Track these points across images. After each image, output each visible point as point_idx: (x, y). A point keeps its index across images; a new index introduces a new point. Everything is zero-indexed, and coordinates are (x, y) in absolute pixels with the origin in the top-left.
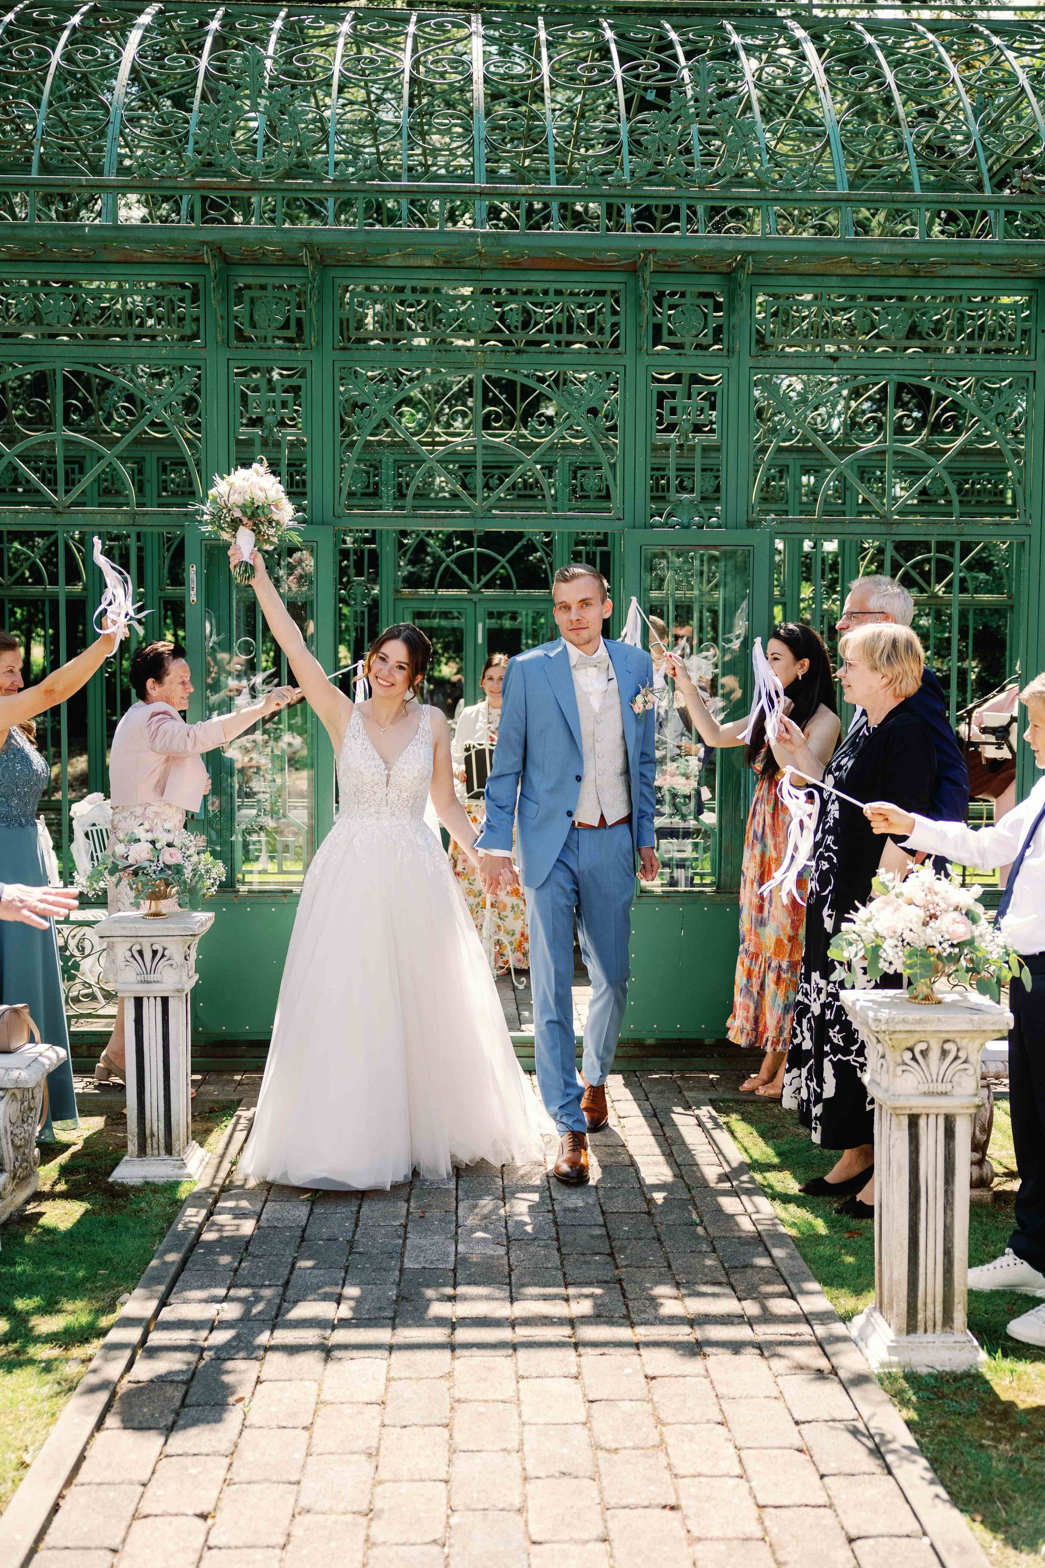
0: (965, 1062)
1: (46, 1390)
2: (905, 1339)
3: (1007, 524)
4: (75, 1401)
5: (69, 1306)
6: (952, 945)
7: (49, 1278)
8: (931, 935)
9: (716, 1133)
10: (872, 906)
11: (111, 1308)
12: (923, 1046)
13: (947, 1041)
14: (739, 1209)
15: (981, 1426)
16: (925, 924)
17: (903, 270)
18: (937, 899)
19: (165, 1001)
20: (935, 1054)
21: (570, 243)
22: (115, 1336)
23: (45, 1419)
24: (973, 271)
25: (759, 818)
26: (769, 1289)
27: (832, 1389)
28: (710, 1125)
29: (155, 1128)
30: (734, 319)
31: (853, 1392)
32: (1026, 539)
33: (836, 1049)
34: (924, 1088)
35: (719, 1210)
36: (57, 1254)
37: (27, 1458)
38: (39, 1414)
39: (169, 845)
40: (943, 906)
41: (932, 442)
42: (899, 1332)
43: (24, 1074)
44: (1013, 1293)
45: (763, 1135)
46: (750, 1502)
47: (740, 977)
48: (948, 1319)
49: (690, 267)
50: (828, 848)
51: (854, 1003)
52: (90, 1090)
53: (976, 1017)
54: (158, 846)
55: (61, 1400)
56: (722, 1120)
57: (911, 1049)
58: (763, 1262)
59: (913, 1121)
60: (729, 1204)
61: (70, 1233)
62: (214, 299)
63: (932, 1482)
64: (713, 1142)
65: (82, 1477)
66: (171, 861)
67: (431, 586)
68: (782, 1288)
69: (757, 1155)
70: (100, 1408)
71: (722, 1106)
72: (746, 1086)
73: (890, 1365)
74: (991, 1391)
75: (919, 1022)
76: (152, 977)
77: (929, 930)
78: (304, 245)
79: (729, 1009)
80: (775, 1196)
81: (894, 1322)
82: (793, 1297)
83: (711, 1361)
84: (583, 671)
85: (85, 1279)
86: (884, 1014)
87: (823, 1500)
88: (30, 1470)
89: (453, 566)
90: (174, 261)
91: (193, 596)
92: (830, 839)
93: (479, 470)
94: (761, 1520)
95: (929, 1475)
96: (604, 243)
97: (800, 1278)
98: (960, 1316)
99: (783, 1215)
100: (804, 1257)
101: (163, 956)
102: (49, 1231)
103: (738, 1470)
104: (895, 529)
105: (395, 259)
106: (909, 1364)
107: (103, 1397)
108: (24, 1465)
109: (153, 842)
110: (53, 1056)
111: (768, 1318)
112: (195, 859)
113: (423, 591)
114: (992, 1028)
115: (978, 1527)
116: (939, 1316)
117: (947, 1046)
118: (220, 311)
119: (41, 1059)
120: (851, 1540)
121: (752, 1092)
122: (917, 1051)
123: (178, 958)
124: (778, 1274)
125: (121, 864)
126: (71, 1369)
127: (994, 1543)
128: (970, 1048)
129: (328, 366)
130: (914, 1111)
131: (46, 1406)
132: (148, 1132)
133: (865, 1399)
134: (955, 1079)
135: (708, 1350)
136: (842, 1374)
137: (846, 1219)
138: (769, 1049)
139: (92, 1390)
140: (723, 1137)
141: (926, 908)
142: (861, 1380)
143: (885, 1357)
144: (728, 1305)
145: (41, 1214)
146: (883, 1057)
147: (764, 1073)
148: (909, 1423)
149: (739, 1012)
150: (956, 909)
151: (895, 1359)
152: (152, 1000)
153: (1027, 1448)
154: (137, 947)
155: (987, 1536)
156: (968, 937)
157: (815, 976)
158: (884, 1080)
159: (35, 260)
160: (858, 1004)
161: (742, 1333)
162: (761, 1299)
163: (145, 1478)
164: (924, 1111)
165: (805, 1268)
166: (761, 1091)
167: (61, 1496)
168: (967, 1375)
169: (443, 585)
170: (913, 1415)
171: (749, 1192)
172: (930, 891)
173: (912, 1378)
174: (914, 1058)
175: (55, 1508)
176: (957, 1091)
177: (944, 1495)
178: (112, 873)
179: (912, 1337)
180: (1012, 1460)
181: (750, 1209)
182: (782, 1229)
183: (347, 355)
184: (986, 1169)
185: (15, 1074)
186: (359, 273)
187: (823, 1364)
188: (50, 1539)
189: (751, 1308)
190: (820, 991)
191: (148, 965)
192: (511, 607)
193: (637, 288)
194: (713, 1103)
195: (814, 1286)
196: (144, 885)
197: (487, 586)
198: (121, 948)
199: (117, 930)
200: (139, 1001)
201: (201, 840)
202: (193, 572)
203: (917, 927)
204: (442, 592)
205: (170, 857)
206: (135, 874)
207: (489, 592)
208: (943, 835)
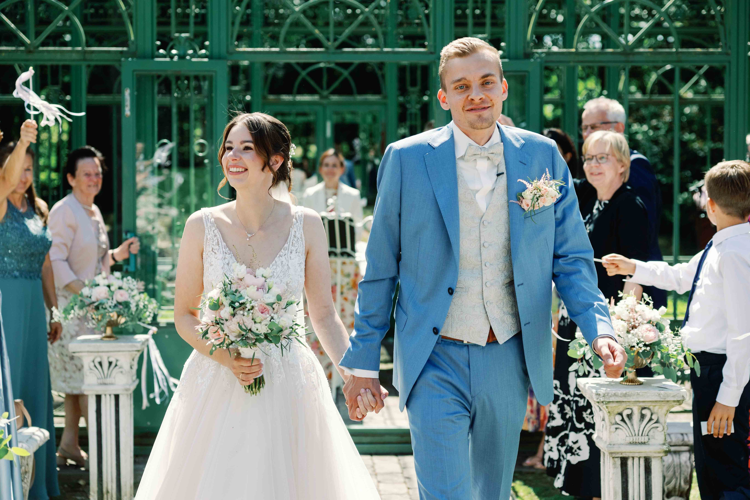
0: (657, 422)
3: (712, 53)
6: (645, 345)
8: (632, 339)
12: (629, 412)
13: (645, 408)
16: (628, 332)
18: (636, 316)
19: (117, 397)
20: (636, 417)
29: (110, 488)
32: (727, 64)
34: (630, 440)
39: (120, 288)
40: (640, 319)
51: (585, 386)
53: (662, 392)
54: (112, 288)
57: (620, 414)
59: (624, 461)
66: (121, 299)
67: (290, 93)
72: (528, 462)
75: (625, 395)
76: (108, 381)
77: (630, 336)
86: (602, 391)
89: (309, 79)
91: (127, 111)
93: (332, 20)
101: (116, 365)
104: (631, 58)
109: (109, 286)
110: (41, 435)
112: (137, 298)
113: (285, 98)
114: (673, 399)
117: (644, 412)
119: (33, 436)
121: (532, 467)
122: (625, 414)
123: (126, 367)
125: (87, 301)
128: (660, 413)
130: (624, 455)
132: (104, 490)
134: (651, 433)
141: (629, 322)
146: (603, 420)
147: (541, 454)
150: (649, 322)
152: (108, 396)
154: (98, 360)
156: (656, 340)
158: (605, 435)
160: (587, 385)
164: (631, 455)
166: (538, 465)
169: (300, 92)
172: (633, 310)
174: (623, 420)
176: (652, 441)
191: (106, 372)
192: (353, 108)
196: (103, 316)
197: (334, 93)
198: (87, 361)
199: (85, 347)
200: (99, 398)
201: (141, 285)
202: (127, 93)
203: (623, 334)
204: (299, 98)
205: (121, 296)
206: (97, 308)
207: (335, 98)
208: (653, 272)
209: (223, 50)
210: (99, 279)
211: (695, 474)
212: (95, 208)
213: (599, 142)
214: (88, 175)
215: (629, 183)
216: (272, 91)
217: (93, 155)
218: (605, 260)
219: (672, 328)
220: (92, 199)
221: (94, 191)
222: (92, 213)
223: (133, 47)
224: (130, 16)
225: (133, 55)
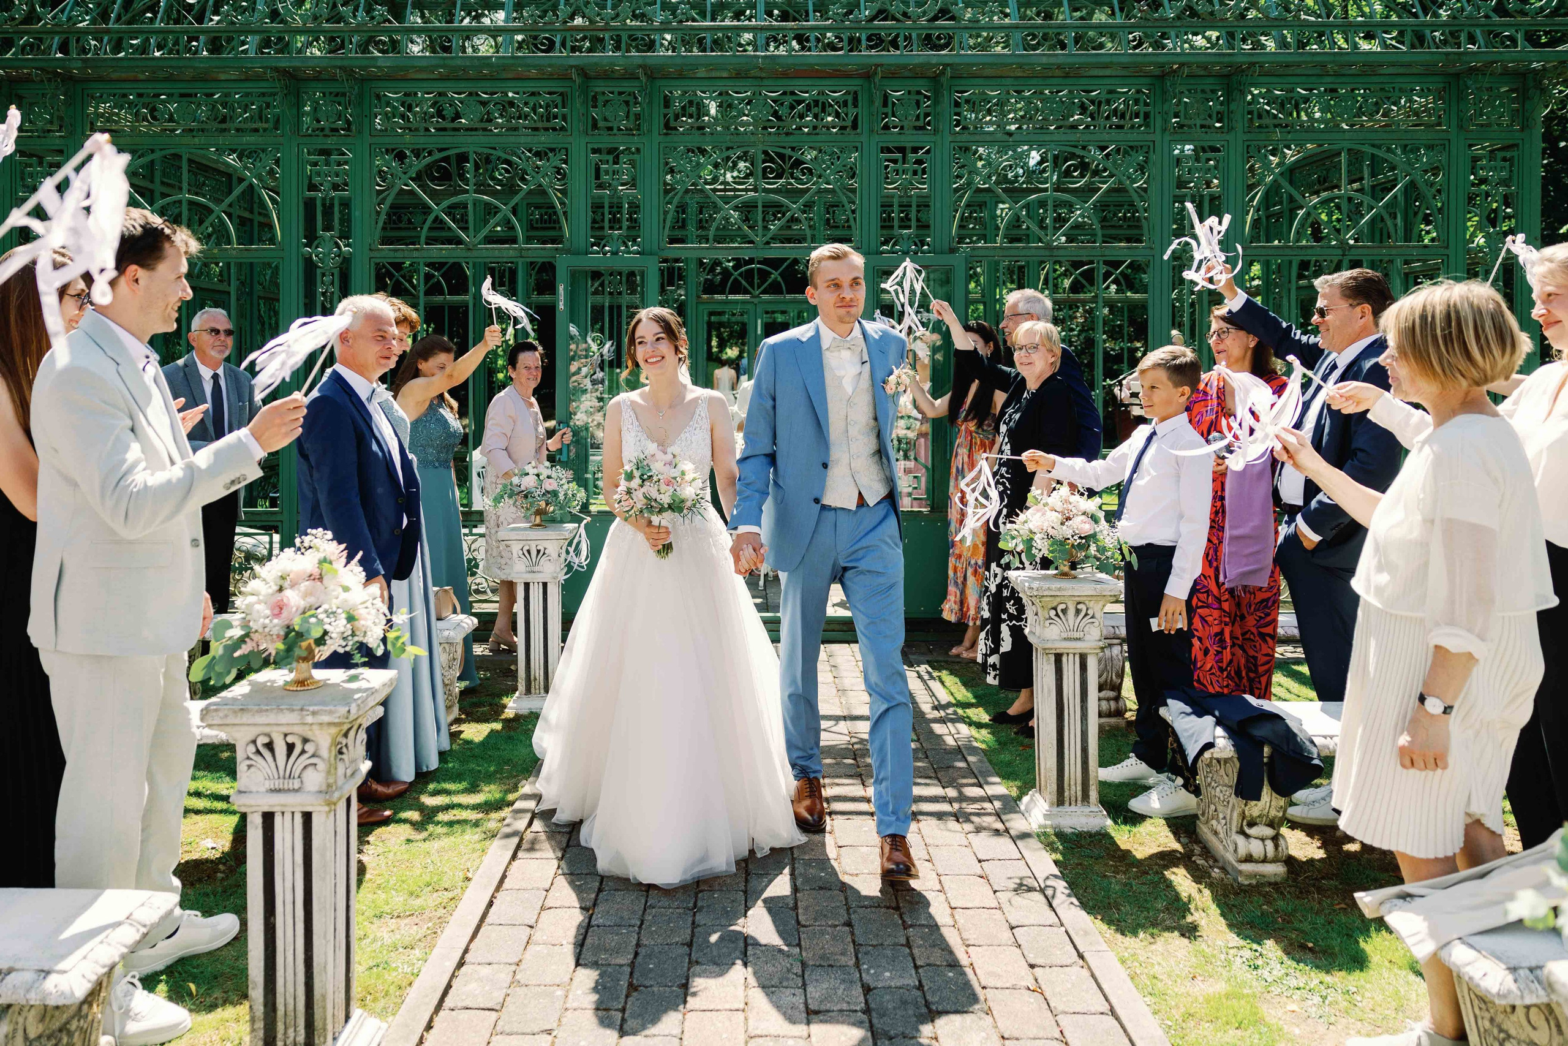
0: (1092, 617)
1: (477, 837)
2: (1055, 809)
3: (1136, 248)
4: (497, 843)
5: (487, 789)
6: (1080, 538)
7: (471, 771)
8: (1066, 531)
9: (931, 683)
10: (1029, 513)
11: (515, 788)
12: (1063, 606)
13: (1079, 603)
14: (946, 731)
15: (1106, 865)
16: (1062, 524)
17: (1058, 73)
18: (1071, 507)
19: (545, 585)
20: (1071, 612)
21: (822, 61)
22: (518, 805)
23: (479, 853)
24: (1108, 72)
25: (960, 458)
26: (965, 781)
27: (1005, 842)
28: (926, 677)
29: (537, 675)
30: (939, 108)
31: (1019, 843)
33: (1011, 617)
34: (1064, 635)
35: (931, 732)
36: (475, 757)
37: (470, 875)
38: (474, 850)
39: (549, 477)
40: (1075, 511)
41: (1093, 183)
42: (1052, 804)
43: (452, 633)
44: (1135, 784)
45: (965, 684)
46: (946, 905)
47: (951, 573)
48: (1086, 797)
49: (907, 74)
50: (1002, 476)
52: (487, 652)
53: (1098, 587)
54: (541, 477)
55: (487, 843)
56: (935, 674)
57: (1055, 609)
58: (962, 764)
59: (1058, 658)
60: (938, 728)
61: (482, 743)
62: (578, 103)
63: (1069, 896)
64: (928, 688)
65: (506, 885)
66: (549, 488)
67: (722, 293)
68: (974, 781)
69: (960, 697)
70: (514, 847)
71: (936, 665)
72: (954, 651)
73: (1045, 827)
74: (1114, 843)
75: (1060, 589)
76: (536, 569)
77: (1065, 528)
78: (640, 66)
79: (943, 596)
80: (971, 723)
81: (1048, 797)
82: (981, 786)
83: (921, 824)
84: (836, 354)
85: (496, 772)
86: (1036, 585)
87: (995, 904)
88: (472, 882)
89: (740, 279)
90: (550, 78)
91: (561, 306)
92: (1004, 470)
93: (760, 209)
94: (953, 916)
95: (1067, 891)
96: (846, 61)
97: (988, 774)
98: (1094, 795)
99: (977, 735)
100: (990, 762)
101: (544, 554)
102: (468, 742)
103: (938, 887)
104: (1055, 253)
105: (702, 73)
106: (1058, 826)
107: (516, 840)
108: (468, 879)
109: (538, 476)
110: (469, 622)
111: (962, 798)
112: (566, 487)
113: (717, 297)
114: (1112, 595)
115: (1098, 922)
116: (1079, 794)
117: (1079, 606)
118: (583, 110)
119: (462, 623)
120: (1012, 928)
121: (958, 656)
122: (1059, 610)
123: (555, 555)
124: (970, 772)
125: (517, 490)
126: (492, 825)
127: (1109, 932)
128: (1095, 608)
129: (655, 146)
130: (1058, 651)
131: (478, 846)
132: (531, 677)
133: (1026, 847)
134: (1086, 629)
135: (920, 817)
136: (1012, 832)
137: (1021, 738)
138: (971, 624)
139: (508, 836)
140: (935, 685)
141: (1063, 513)
142: (1025, 836)
143: (1042, 821)
144: (936, 791)
145: (461, 732)
146: (1036, 615)
147: (967, 643)
148: (1056, 862)
149: (951, 598)
150: (1084, 514)
151: (1049, 823)
152: (536, 585)
153: (1136, 877)
154: (526, 548)
155: (1104, 927)
156: (1092, 532)
157: (993, 565)
158: (1038, 630)
159: (458, 79)
161: (945, 807)
162: (959, 787)
163: (547, 886)
164: (1065, 651)
165: (990, 768)
166: (965, 655)
167: (493, 896)
168: (1098, 833)
169: (732, 292)
170: (1059, 857)
171: (953, 721)
172: (1067, 501)
173: (1060, 835)
174: (1057, 615)
175: (490, 904)
176: (1087, 637)
177: (1076, 902)
178: (510, 497)
179: (1061, 809)
180: (1125, 885)
181: (953, 731)
182: (975, 744)
183: (669, 138)
184: (1121, 703)
185: (446, 633)
186: (677, 83)
187: (999, 826)
188: (489, 919)
189: (951, 793)
190: (996, 575)
191: (534, 560)
192: (782, 307)
193: (870, 89)
194: (929, 663)
195: (997, 779)
196: (532, 504)
197: (764, 292)
198: (516, 548)
199: (513, 535)
200: (527, 586)
201: (570, 474)
202: (561, 289)
203: (1057, 526)
204: (731, 297)
205: (550, 485)
206: (526, 497)
207: (765, 297)
208: (1072, 468)
209: (655, 247)
210: (529, 469)
211: (1127, 665)
212: (533, 400)
213: (1030, 332)
214: (528, 368)
215: (1058, 373)
216: (705, 292)
217: (535, 349)
218: (1025, 456)
219: (1108, 521)
220: (531, 391)
221: (534, 385)
222: (531, 405)
223: (567, 244)
224: (565, 213)
225: (568, 252)
